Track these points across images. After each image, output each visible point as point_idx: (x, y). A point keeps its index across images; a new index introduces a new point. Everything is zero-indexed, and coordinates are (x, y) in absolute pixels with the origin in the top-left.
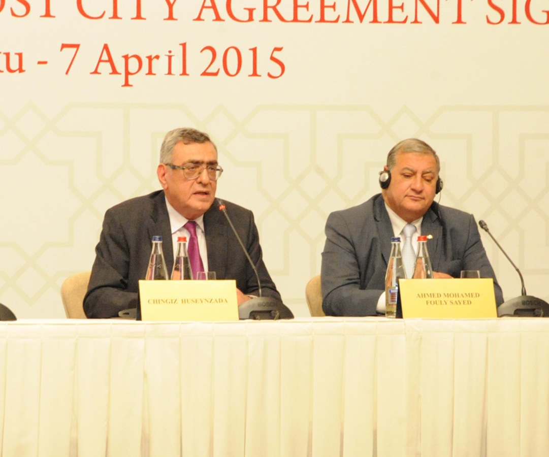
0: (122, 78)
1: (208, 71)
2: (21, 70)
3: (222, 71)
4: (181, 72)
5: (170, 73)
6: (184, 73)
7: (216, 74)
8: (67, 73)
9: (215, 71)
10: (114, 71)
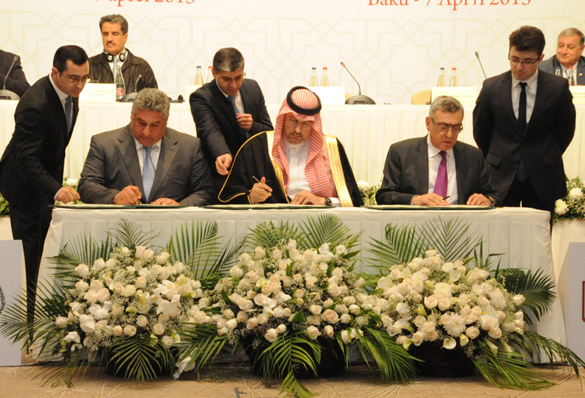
0: (453, 7)
1: (494, 2)
2: (406, 4)
3: (500, 2)
4: (480, 3)
5: (475, 3)
6: (482, 4)
7: (497, 4)
8: (427, 5)
9: (496, 2)
10: (449, 4)
